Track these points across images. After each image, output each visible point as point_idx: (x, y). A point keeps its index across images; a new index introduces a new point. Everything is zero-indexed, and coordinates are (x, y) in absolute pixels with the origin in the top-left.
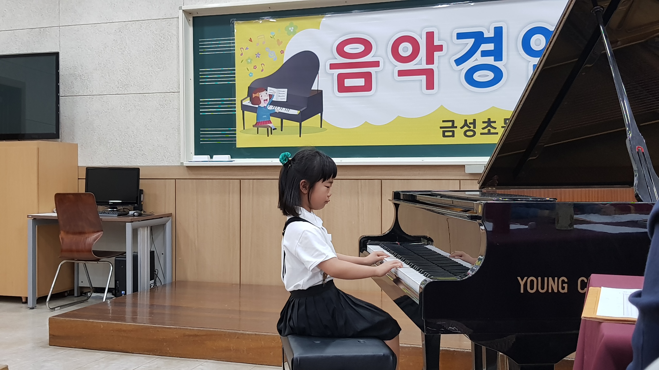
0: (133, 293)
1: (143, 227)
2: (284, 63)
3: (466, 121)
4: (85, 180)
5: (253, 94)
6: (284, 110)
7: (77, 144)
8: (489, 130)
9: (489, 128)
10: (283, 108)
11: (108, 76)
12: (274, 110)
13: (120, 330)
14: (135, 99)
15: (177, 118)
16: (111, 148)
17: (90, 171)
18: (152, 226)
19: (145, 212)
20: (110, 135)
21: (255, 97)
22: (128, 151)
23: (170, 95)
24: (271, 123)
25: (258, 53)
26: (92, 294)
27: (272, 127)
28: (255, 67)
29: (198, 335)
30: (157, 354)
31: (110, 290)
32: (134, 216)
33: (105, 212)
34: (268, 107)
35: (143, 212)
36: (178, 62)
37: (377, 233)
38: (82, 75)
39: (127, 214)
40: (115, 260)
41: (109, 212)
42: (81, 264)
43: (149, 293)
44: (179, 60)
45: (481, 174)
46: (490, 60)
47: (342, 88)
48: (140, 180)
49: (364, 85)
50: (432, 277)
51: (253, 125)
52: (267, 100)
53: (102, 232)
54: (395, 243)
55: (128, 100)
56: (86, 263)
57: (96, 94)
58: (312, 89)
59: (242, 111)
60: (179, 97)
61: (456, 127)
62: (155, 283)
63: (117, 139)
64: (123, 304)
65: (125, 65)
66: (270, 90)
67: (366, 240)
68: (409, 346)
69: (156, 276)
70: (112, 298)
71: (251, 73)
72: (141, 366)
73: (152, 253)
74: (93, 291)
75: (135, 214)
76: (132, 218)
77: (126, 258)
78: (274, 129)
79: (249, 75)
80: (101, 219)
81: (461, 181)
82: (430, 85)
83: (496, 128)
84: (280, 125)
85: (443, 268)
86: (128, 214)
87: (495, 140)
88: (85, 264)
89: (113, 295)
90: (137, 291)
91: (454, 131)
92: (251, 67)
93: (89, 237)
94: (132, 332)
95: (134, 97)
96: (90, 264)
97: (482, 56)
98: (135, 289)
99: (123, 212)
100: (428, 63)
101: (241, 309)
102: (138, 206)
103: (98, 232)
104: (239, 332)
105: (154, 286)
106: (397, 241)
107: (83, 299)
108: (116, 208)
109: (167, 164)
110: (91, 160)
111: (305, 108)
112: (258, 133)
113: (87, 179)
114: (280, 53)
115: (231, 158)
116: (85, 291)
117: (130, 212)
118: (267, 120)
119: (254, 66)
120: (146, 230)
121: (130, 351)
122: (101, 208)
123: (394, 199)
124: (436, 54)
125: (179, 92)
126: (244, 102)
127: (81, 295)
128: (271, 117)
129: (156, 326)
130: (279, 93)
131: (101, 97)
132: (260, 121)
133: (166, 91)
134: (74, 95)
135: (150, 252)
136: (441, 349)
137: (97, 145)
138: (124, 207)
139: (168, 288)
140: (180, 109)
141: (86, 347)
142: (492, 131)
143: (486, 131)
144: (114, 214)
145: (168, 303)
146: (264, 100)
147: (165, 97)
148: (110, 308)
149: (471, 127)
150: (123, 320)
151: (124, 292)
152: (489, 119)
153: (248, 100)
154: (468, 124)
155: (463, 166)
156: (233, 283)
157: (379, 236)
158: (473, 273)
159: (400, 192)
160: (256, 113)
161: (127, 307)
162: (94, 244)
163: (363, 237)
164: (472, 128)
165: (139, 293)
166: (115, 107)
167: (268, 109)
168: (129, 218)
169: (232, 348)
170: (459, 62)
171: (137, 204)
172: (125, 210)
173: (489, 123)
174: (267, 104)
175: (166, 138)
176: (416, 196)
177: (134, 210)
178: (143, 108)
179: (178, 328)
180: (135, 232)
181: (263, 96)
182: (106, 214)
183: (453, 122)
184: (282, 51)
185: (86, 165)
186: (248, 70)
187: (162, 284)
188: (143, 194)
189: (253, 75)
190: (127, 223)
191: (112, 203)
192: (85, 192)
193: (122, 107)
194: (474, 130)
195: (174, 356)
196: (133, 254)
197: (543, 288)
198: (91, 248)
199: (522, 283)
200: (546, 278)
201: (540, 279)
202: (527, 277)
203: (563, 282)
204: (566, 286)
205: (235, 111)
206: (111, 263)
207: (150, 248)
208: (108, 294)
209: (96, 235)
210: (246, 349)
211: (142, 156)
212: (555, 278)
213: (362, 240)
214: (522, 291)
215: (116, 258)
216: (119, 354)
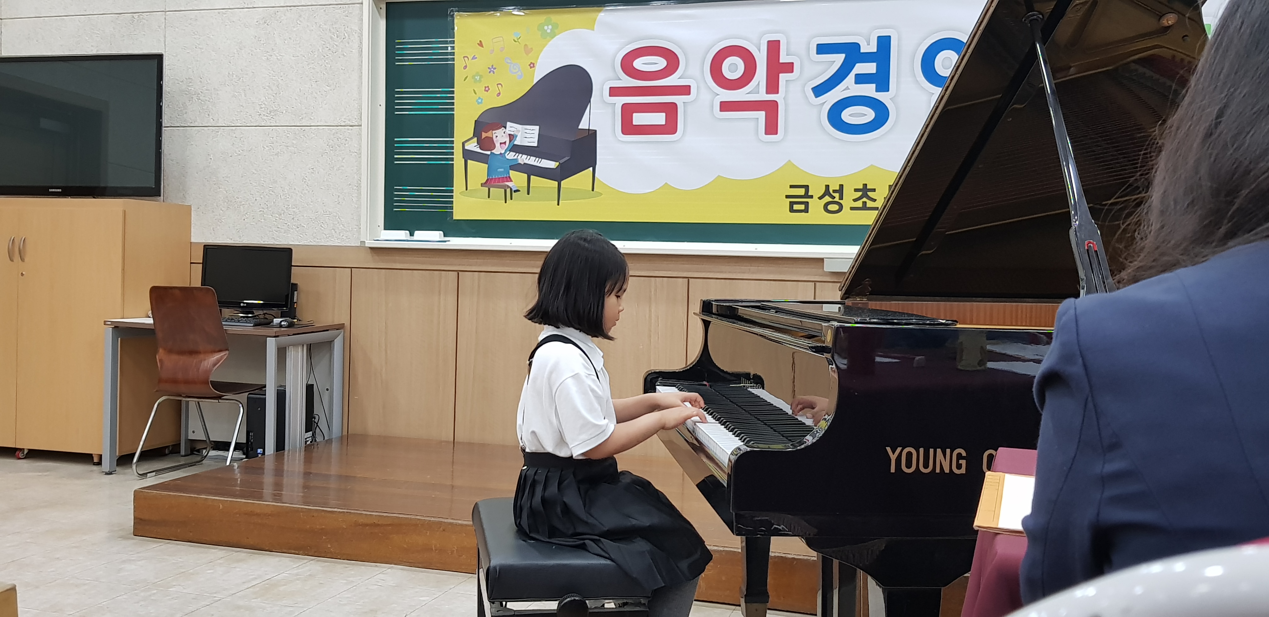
0: (275, 453)
1: (295, 345)
2: (535, 82)
3: (827, 187)
4: (201, 265)
5: (483, 133)
6: (532, 161)
7: (190, 206)
8: (865, 203)
9: (865, 199)
10: (531, 157)
11: (243, 95)
12: (516, 160)
13: (251, 514)
14: (288, 135)
15: (357, 169)
16: (246, 214)
17: (209, 250)
18: (311, 344)
19: (300, 320)
20: (245, 192)
21: (486, 137)
22: (274, 220)
23: (345, 130)
24: (511, 181)
25: (492, 66)
26: (210, 452)
27: (512, 187)
28: (487, 89)
29: (378, 525)
30: (310, 554)
31: (238, 447)
32: (281, 326)
33: (233, 319)
34: (506, 155)
35: (296, 320)
36: (361, 77)
37: (678, 365)
38: (201, 92)
39: (269, 323)
40: (248, 398)
41: (240, 319)
42: (192, 402)
43: (303, 453)
44: (362, 73)
45: (845, 273)
46: (869, 90)
47: (629, 128)
48: (292, 267)
49: (664, 123)
50: (752, 442)
51: (482, 184)
52: (505, 143)
53: (227, 352)
54: (702, 383)
55: (277, 137)
56: (201, 401)
57: (224, 125)
58: (580, 127)
59: (464, 160)
60: (360, 134)
61: (812, 197)
62: (314, 435)
63: (256, 200)
64: (260, 470)
65: (272, 78)
66: (511, 127)
67: (655, 378)
68: (721, 549)
69: (316, 425)
70: (241, 460)
71: (479, 98)
72: (282, 573)
73: (310, 389)
74: (211, 447)
75: (283, 323)
76: (278, 329)
77: (265, 395)
78: (515, 191)
79: (477, 101)
80: (225, 329)
81: (817, 284)
82: (771, 128)
83: (876, 200)
84: (526, 184)
85: (772, 428)
86: (272, 324)
87: (869, 218)
88: (198, 403)
89: (244, 454)
90: (284, 449)
91: (808, 202)
92: (480, 89)
93: (205, 360)
94: (271, 517)
95: (286, 131)
96: (205, 403)
97: (856, 83)
98: (280, 445)
99: (263, 320)
100: (768, 92)
101: (454, 484)
102: (288, 310)
103: (220, 351)
104: (446, 521)
105: (311, 442)
106: (705, 381)
107: (194, 461)
108: (252, 313)
109: (339, 243)
110: (212, 234)
111: (567, 158)
112: (489, 197)
113: (205, 264)
114: (529, 67)
115: (444, 236)
116: (198, 447)
117: (275, 320)
118: (505, 176)
119: (486, 87)
120: (301, 351)
122: (227, 312)
123: (703, 311)
124: (783, 77)
125: (361, 126)
126: (469, 145)
127: (192, 454)
128: (511, 171)
129: (310, 507)
130: (526, 133)
131: (232, 130)
132: (494, 177)
133: (339, 124)
134: (186, 125)
135: (306, 386)
136: (771, 554)
137: (223, 209)
138: (265, 312)
139: (335, 446)
140: (362, 154)
141: (195, 540)
142: (870, 204)
143: (859, 204)
144: (249, 323)
145: (334, 470)
146: (501, 143)
147: (336, 133)
148: (238, 475)
149: (835, 197)
150: (260, 497)
151: (262, 450)
152: (865, 185)
153: (475, 143)
154: (831, 191)
155: (822, 260)
156: (443, 439)
157: (675, 372)
158: (814, 441)
159: (712, 301)
160: (487, 164)
161: (265, 476)
162: (213, 371)
163: (650, 372)
164: (837, 199)
165: (286, 453)
166: (254, 148)
167: (507, 157)
168: (272, 330)
169: (433, 547)
170: (819, 90)
171: (287, 307)
172: (267, 316)
173: (865, 191)
174: (505, 150)
175: (338, 200)
176: (738, 308)
177: (281, 317)
179: (347, 512)
180: (282, 353)
181: (500, 136)
182: (234, 322)
183: (807, 187)
184: (531, 63)
185: (204, 241)
186: (476, 94)
187: (326, 438)
188: (297, 291)
189: (483, 101)
190: (268, 338)
191: (245, 305)
192: (202, 285)
193: (265, 147)
194: (840, 203)
195: (339, 557)
196: (278, 389)
197: (926, 466)
198: (208, 379)
199: (893, 457)
200: (932, 451)
201: (921, 450)
202: (901, 448)
203: (959, 456)
204: (963, 462)
205: (452, 159)
206: (241, 403)
207: (307, 378)
208: (234, 452)
209: (217, 356)
210: (457, 548)
211: (297, 229)
212: (947, 450)
213: (649, 379)
214: (893, 470)
215: (249, 394)
216: (247, 553)
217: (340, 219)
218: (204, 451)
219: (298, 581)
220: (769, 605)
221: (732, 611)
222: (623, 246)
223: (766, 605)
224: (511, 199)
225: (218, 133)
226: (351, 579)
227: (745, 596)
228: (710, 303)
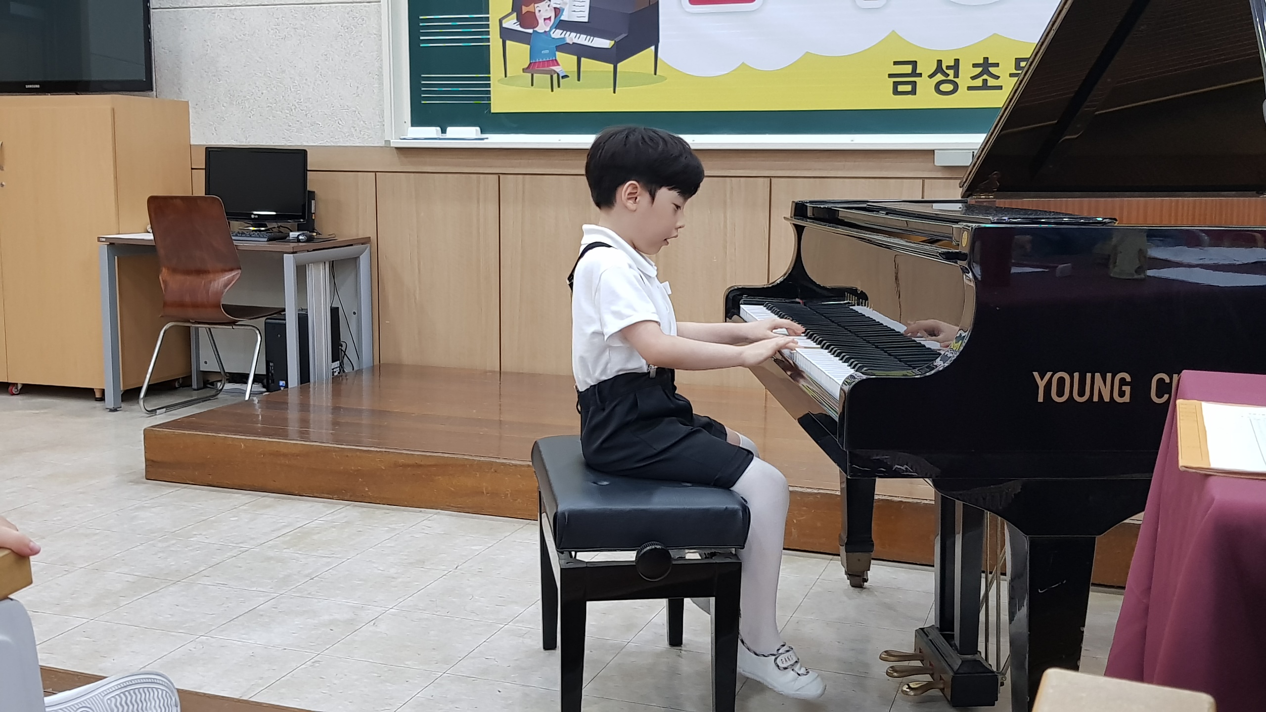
0: (300, 385)
1: (316, 262)
3: (940, 62)
4: (204, 171)
6: (583, 39)
7: (188, 102)
8: (985, 81)
9: (985, 77)
10: (582, 36)
12: (564, 39)
13: (277, 454)
14: (296, 15)
15: (377, 54)
16: (251, 110)
17: (212, 153)
18: (333, 261)
19: (319, 234)
20: (250, 85)
21: (528, 12)
22: (285, 117)
23: (362, 8)
24: (558, 64)
26: (225, 385)
27: (559, 73)
29: (421, 466)
30: (346, 498)
31: (257, 379)
32: (299, 241)
33: (245, 233)
34: (552, 33)
35: (315, 234)
37: (759, 281)
39: (285, 238)
40: (265, 323)
41: (252, 233)
42: (203, 329)
43: (330, 385)
45: (967, 167)
48: (308, 172)
50: (865, 369)
51: (523, 69)
52: (550, 18)
53: (240, 271)
54: (794, 300)
55: (283, 17)
56: (212, 328)
59: (501, 40)
60: (379, 12)
61: (920, 75)
62: (341, 366)
63: (262, 93)
64: (283, 405)
67: (738, 295)
68: (816, 491)
69: (343, 353)
70: (262, 393)
72: (316, 520)
73: (334, 312)
74: (227, 379)
75: (301, 237)
76: (296, 244)
77: (285, 320)
78: (563, 77)
80: (236, 245)
81: (926, 180)
83: (999, 77)
84: (576, 69)
85: (886, 352)
86: (288, 238)
87: (998, 100)
88: (210, 329)
89: (264, 387)
90: (309, 381)
91: (915, 82)
93: (215, 280)
94: (298, 457)
95: (293, 11)
96: (219, 331)
98: (305, 376)
99: (278, 234)
101: (502, 419)
102: (305, 222)
103: (232, 270)
104: (497, 461)
105: (339, 373)
106: (797, 297)
107: (208, 395)
108: (265, 226)
109: (359, 143)
110: (215, 134)
111: (624, 35)
112: (532, 85)
113: (208, 169)
115: (482, 132)
116: (212, 379)
117: (291, 234)
118: (551, 59)
120: (323, 269)
121: (297, 492)
122: (236, 225)
123: (795, 215)
125: (380, 2)
126: (507, 23)
127: (205, 387)
128: (557, 53)
129: (343, 446)
130: (574, 6)
131: (230, 10)
132: (537, 61)
134: (178, 6)
135: (331, 309)
136: (876, 497)
137: (225, 104)
138: (279, 224)
139: (365, 377)
140: (383, 35)
141: (215, 484)
142: (991, 82)
143: (979, 82)
144: (262, 237)
145: (366, 404)
146: (545, 19)
147: (351, 11)
148: (259, 411)
149: (948, 75)
150: (284, 434)
151: (284, 382)
152: (986, 59)
153: (514, 19)
154: (944, 68)
155: (931, 152)
156: (488, 369)
157: (763, 288)
158: (946, 365)
159: (807, 203)
160: (529, 44)
161: (289, 411)
162: (224, 293)
163: (733, 289)
164: (951, 77)
165: (311, 385)
166: (257, 31)
167: (553, 36)
168: (289, 245)
169: (484, 489)
171: (304, 219)
172: (282, 229)
173: (985, 66)
174: (551, 27)
175: (357, 92)
176: (838, 210)
177: (298, 230)
178: (311, 33)
179: (385, 451)
180: (301, 271)
181: (543, 10)
182: (246, 236)
183: (914, 64)
185: (205, 143)
187: (355, 369)
188: (314, 200)
190: (285, 255)
191: (257, 217)
192: (206, 194)
193: (270, 30)
194: (955, 81)
195: (378, 502)
196: (300, 312)
197: (1081, 393)
198: (220, 302)
199: (1041, 384)
200: (1089, 375)
201: (1076, 375)
202: (1051, 373)
203: (1123, 382)
204: (1127, 389)
205: (488, 40)
206: (258, 330)
207: (330, 301)
208: (253, 385)
209: (228, 276)
210: (511, 491)
211: (312, 127)
212: (1108, 374)
213: (731, 296)
214: (1041, 399)
215: (266, 319)
216: (275, 498)
217: (359, 114)
218: (219, 384)
219: (334, 529)
220: (873, 555)
221: (829, 561)
222: (695, 141)
224: (559, 86)
225: (214, 15)
226: (393, 526)
227: (846, 544)
228: (804, 205)
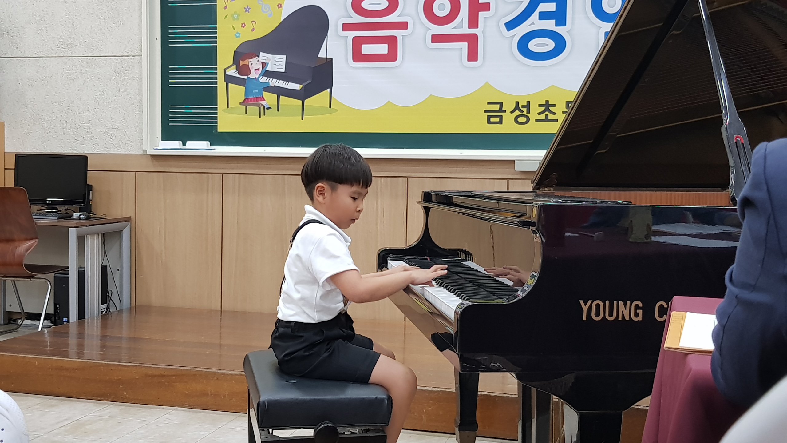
0: (78, 321)
1: (92, 234)
2: (282, 20)
3: (517, 103)
4: (14, 170)
5: (241, 62)
6: (281, 84)
7: (4, 122)
8: (547, 116)
9: (547, 113)
10: (280, 81)
11: (45, 32)
12: (268, 83)
13: (61, 369)
14: (82, 64)
15: (138, 91)
17: (20, 158)
18: (104, 233)
19: (95, 215)
20: (48, 111)
21: (244, 64)
22: (72, 133)
23: (128, 59)
24: (264, 100)
25: (248, 6)
26: (24, 322)
27: (265, 105)
28: (243, 25)
29: (165, 376)
30: (110, 400)
31: (47, 317)
32: (80, 219)
33: (41, 214)
34: (260, 79)
35: (91, 214)
36: (140, 16)
37: (401, 245)
38: (10, 29)
39: (70, 217)
40: (54, 277)
41: (47, 214)
42: (9, 281)
43: (100, 320)
44: (141, 12)
45: (535, 172)
46: (550, 24)
47: (358, 57)
48: (88, 172)
49: (387, 53)
50: (472, 299)
51: (240, 103)
52: (259, 69)
53: (37, 240)
54: (424, 257)
55: (73, 65)
56: (16, 280)
57: (30, 56)
58: (319, 56)
59: (225, 83)
60: (141, 63)
61: (505, 111)
62: (108, 307)
63: (57, 117)
64: (66, 334)
65: (68, 17)
66: (263, 56)
67: (386, 254)
68: (439, 390)
69: (109, 298)
70: (50, 327)
71: (237, 33)
72: (88, 415)
73: (104, 270)
74: (25, 317)
75: (81, 216)
76: (77, 221)
77: (69, 274)
78: (267, 109)
79: (235, 35)
80: (35, 222)
81: (510, 181)
82: (473, 56)
83: (556, 113)
84: (276, 103)
85: (484, 290)
86: (72, 217)
87: (553, 128)
88: (14, 281)
89: (52, 323)
90: (85, 318)
91: (502, 116)
92: (238, 25)
93: (19, 246)
94: (76, 371)
95: (80, 61)
96: (20, 282)
97: (540, 19)
98: (81, 315)
99: (65, 214)
100: (470, 27)
101: (221, 343)
102: (85, 206)
103: (32, 239)
104: (219, 371)
105: (106, 312)
106: (426, 256)
107: (12, 328)
108: (57, 209)
109: (125, 151)
110: (22, 145)
111: (309, 81)
112: (246, 113)
113: (17, 169)
114: (277, 7)
115: (211, 145)
116: (15, 317)
117: (74, 214)
118: (259, 96)
119: (242, 24)
120: (96, 239)
121: (75, 396)
122: (35, 208)
123: (424, 201)
124: (482, 15)
125: (142, 56)
126: (229, 72)
127: (9, 323)
128: (264, 93)
129: (109, 363)
130: (276, 61)
131: (36, 60)
132: (250, 97)
133: (124, 55)
135: (102, 267)
136: (479, 393)
137: (30, 124)
138: (66, 207)
139: (125, 315)
140: (143, 79)
141: (16, 390)
142: (551, 116)
143: (543, 117)
144: (54, 216)
145: (125, 333)
146: (255, 70)
147: (122, 62)
148: (48, 338)
149: (523, 112)
150: (67, 356)
151: (67, 319)
152: (547, 102)
153: (234, 69)
154: (520, 107)
155: (513, 161)
156: (212, 309)
157: (403, 249)
158: (524, 295)
159: (432, 192)
160: (245, 86)
161: (70, 339)
162: (26, 256)
163: (383, 250)
164: (525, 113)
165: (86, 320)
166: (54, 74)
167: (261, 81)
168: (73, 222)
169: (209, 392)
170: (511, 25)
171: (84, 203)
172: (68, 211)
173: (547, 106)
174: (259, 75)
175: (124, 117)
176: (453, 197)
177: (80, 212)
178: (92, 76)
179: (139, 366)
180: (81, 240)
181: (254, 64)
182: (43, 216)
183: (501, 104)
184: (279, 4)
185: (15, 151)
186: (234, 29)
187: (118, 309)
188: (92, 191)
189: (240, 35)
190: (70, 229)
191: (50, 202)
192: (14, 186)
193: (64, 74)
194: (527, 116)
195: (133, 402)
196: (79, 269)
197: (611, 315)
198: (22, 261)
199: (585, 308)
200: (615, 303)
201: (607, 302)
202: (591, 301)
203: (637, 307)
204: (640, 312)
205: (216, 83)
206: (49, 282)
207: (101, 261)
208: (44, 321)
209: (29, 243)
210: (228, 393)
211: (91, 141)
212: (627, 302)
213: (382, 254)
214: (585, 318)
215: (55, 274)
216: (58, 399)
217: (125, 131)
218: (19, 321)
219: (102, 421)
220: (478, 433)
221: (447, 438)
223: (476, 433)
224: (264, 115)
226: (143, 419)
227: (459, 425)
228: (430, 193)
